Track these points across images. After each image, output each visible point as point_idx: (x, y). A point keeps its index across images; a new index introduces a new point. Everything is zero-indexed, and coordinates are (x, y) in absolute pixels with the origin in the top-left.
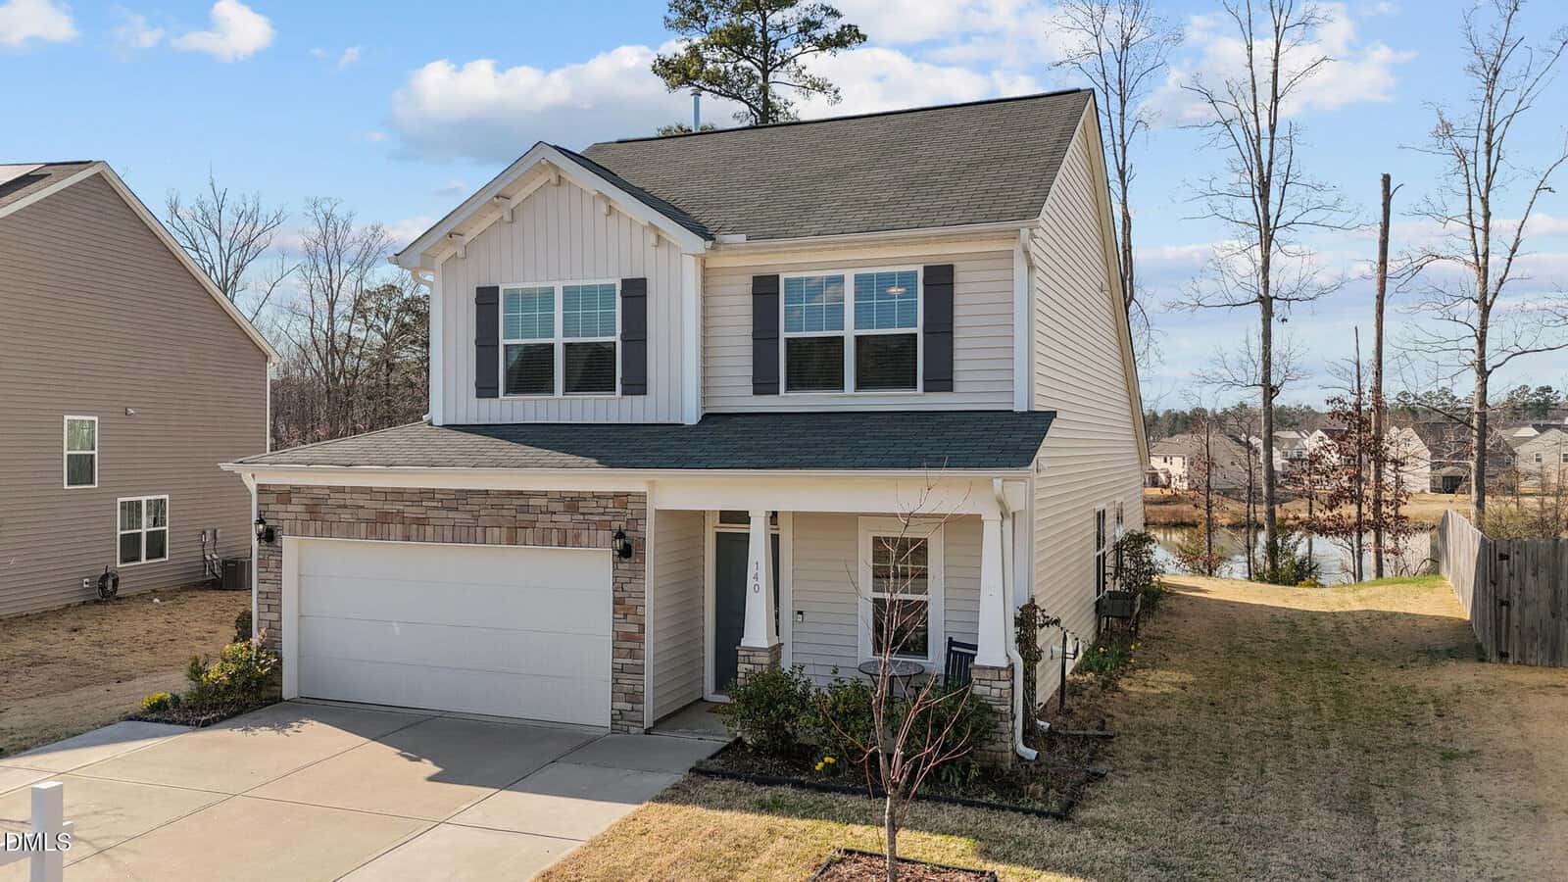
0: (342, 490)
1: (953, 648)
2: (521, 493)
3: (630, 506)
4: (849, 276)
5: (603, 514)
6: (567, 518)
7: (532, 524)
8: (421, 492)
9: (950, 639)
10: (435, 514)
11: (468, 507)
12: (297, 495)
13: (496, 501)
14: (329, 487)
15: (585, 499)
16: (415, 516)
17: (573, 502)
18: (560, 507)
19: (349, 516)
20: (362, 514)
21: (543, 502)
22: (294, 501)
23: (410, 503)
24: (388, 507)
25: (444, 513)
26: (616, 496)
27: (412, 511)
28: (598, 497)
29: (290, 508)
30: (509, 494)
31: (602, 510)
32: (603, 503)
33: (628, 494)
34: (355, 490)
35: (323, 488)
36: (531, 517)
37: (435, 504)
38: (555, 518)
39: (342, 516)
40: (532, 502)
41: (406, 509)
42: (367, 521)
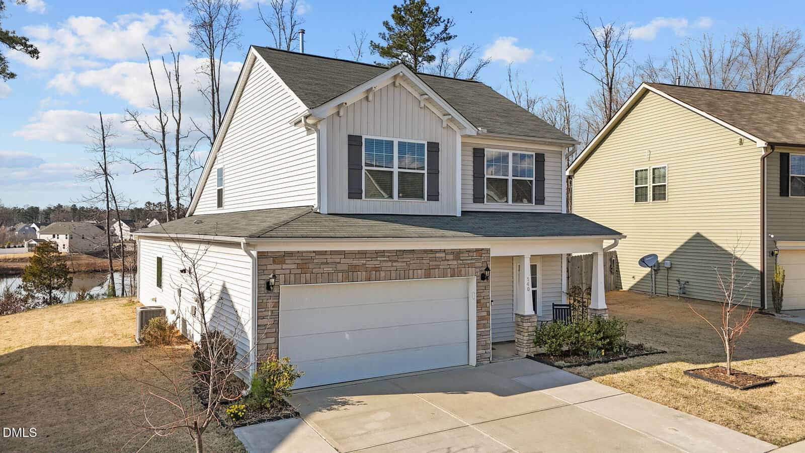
0: (324, 253)
1: (555, 307)
2: (431, 250)
3: (483, 255)
4: (511, 153)
5: (472, 259)
6: (455, 262)
7: (438, 267)
8: (377, 252)
9: (553, 304)
10: (384, 264)
11: (405, 260)
12: (289, 258)
13: (419, 256)
14: (314, 252)
15: (462, 253)
16: (374, 266)
17: (457, 254)
18: (451, 257)
19: (331, 269)
20: (339, 267)
21: (443, 255)
22: (287, 262)
23: (370, 259)
24: (356, 262)
25: (390, 264)
26: (477, 250)
27: (371, 264)
28: (469, 251)
29: (284, 266)
30: (425, 251)
31: (471, 258)
32: (471, 254)
33: (482, 250)
34: (332, 253)
35: (310, 252)
36: (438, 263)
37: (386, 259)
38: (450, 263)
39: (325, 269)
40: (438, 255)
41: (368, 263)
42: (342, 271)
